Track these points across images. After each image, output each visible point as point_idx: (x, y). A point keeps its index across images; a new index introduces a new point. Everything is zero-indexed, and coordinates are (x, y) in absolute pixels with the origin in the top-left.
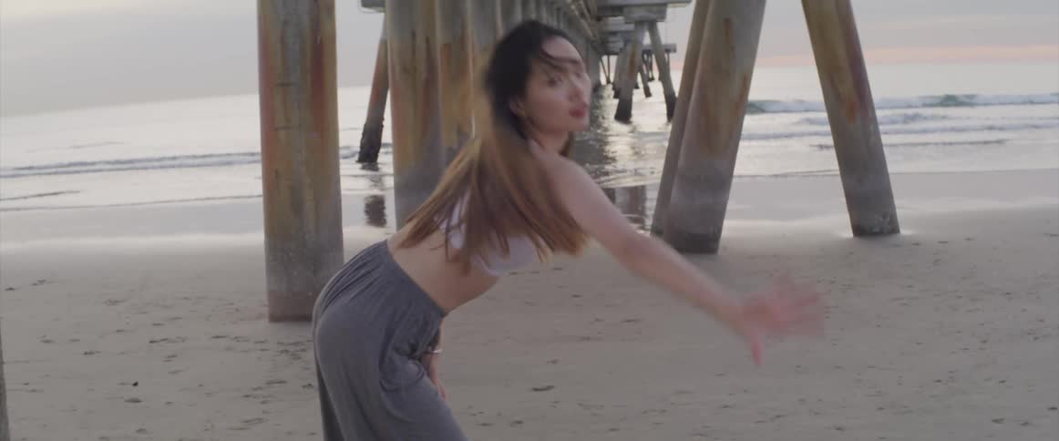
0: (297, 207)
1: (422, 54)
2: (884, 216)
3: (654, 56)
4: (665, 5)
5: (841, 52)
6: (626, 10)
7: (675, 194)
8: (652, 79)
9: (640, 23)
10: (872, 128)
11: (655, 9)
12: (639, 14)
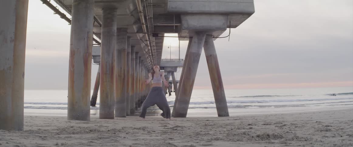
0: (107, 97)
1: (123, 72)
2: (225, 112)
3: (173, 84)
4: (177, 67)
5: (216, 76)
6: (165, 68)
7: (177, 105)
8: (172, 91)
9: (169, 72)
10: (223, 92)
11: (174, 68)
12: (169, 69)
